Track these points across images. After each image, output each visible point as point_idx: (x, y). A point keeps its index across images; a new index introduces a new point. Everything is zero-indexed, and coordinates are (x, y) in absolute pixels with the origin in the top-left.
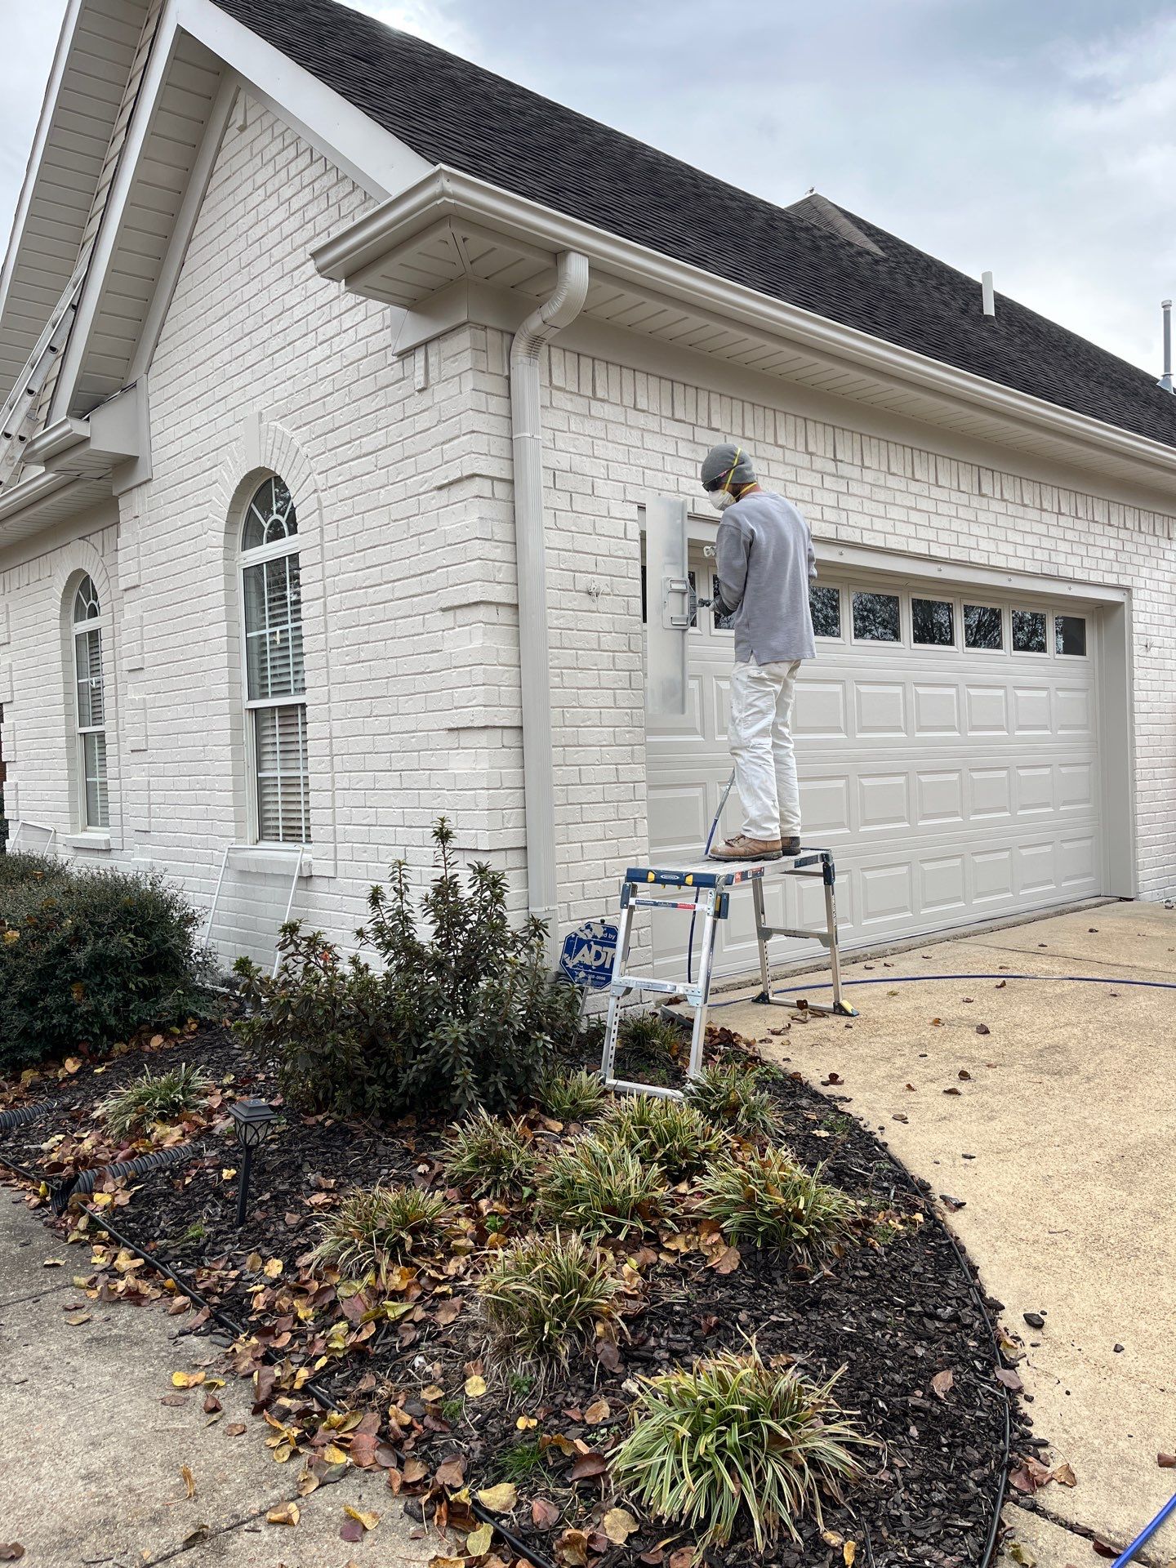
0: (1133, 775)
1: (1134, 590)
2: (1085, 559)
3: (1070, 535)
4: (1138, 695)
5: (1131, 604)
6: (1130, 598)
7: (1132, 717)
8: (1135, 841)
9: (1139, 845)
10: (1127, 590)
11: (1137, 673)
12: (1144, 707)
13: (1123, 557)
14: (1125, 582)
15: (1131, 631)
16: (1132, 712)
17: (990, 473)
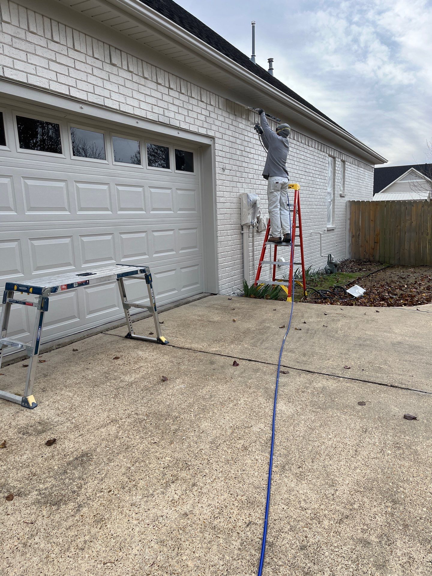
0: (217, 234)
1: (216, 139)
2: (187, 118)
3: (177, 102)
4: (218, 194)
5: (214, 146)
6: (214, 143)
7: (216, 205)
8: (218, 266)
9: (219, 268)
10: (212, 138)
11: (218, 182)
12: (222, 200)
13: (210, 120)
14: (211, 133)
15: (215, 161)
16: (216, 202)
17: (118, 52)
